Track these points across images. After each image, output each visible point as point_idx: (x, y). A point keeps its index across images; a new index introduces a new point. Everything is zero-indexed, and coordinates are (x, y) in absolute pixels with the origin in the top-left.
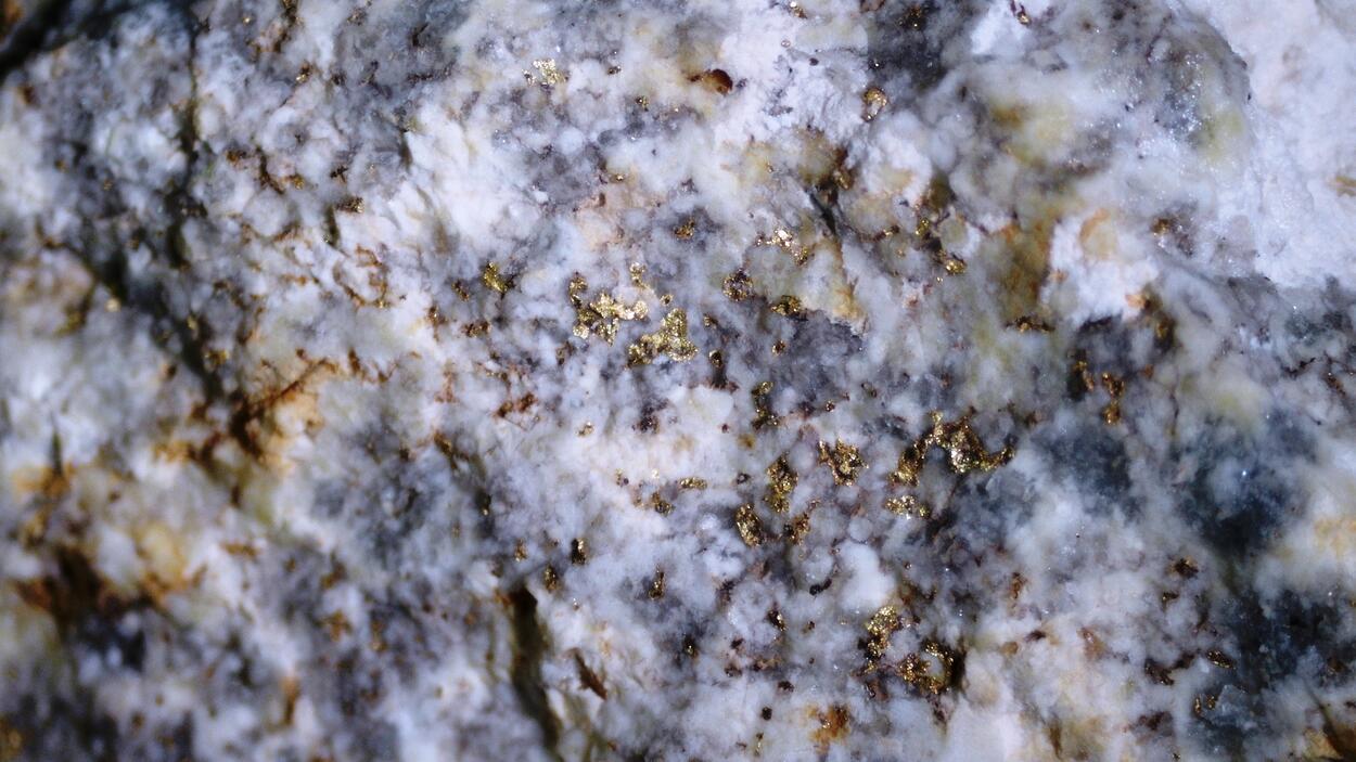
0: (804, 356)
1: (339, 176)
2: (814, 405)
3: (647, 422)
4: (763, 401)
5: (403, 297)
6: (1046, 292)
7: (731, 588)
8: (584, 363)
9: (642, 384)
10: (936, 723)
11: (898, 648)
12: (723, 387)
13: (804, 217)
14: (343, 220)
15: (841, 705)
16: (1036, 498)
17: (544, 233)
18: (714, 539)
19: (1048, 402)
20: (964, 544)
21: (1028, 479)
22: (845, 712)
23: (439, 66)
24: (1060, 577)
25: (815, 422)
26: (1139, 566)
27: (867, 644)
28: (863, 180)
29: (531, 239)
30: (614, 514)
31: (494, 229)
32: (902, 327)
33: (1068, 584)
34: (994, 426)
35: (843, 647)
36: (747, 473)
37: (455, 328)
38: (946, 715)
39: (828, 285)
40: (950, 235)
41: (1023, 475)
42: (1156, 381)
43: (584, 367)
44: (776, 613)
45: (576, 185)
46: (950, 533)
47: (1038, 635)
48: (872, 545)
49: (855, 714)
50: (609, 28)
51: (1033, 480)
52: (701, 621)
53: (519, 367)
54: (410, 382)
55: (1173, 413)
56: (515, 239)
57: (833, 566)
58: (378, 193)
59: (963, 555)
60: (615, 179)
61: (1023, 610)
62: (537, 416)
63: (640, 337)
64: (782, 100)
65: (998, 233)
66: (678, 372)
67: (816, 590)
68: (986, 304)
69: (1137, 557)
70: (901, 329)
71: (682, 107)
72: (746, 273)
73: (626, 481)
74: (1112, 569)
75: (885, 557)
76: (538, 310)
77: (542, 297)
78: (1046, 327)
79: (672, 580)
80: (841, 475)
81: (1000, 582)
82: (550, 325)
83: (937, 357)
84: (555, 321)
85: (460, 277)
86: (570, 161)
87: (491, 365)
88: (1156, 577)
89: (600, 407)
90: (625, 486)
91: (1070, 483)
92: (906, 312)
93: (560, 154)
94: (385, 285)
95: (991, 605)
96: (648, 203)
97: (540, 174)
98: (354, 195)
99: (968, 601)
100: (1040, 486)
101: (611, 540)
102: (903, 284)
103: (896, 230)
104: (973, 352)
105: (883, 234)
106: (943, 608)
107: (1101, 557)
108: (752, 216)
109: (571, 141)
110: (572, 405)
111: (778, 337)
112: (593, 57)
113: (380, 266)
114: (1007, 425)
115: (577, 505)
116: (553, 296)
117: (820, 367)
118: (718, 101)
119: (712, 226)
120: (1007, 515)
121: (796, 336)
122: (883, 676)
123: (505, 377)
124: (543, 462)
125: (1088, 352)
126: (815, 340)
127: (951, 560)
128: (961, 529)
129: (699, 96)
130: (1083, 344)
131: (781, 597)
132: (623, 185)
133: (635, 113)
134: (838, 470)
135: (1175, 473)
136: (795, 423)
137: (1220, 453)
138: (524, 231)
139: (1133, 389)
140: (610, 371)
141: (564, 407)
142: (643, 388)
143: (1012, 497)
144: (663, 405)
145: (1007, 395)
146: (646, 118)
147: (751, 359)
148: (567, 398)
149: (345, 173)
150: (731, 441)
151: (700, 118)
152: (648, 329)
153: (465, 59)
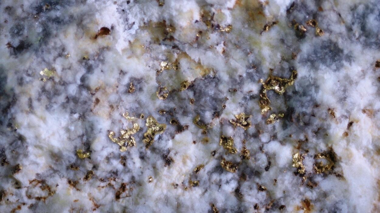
0: (202, 98)
1: (5, 163)
2: (218, 110)
3: (168, 161)
4: (201, 123)
5: (57, 185)
6: (267, 12)
7: (239, 191)
8: (132, 159)
9: (156, 150)
10: (340, 179)
11: (308, 165)
12: (183, 129)
13: (166, 54)
14: (18, 176)
15: (304, 199)
16: (315, 80)
17: (87, 127)
18: (220, 180)
19: (294, 47)
20: (304, 114)
21: (307, 76)
22: (307, 200)
23: (10, 100)
24: (343, 100)
25: (223, 116)
26: (364, 75)
27: (297, 172)
28: (178, 24)
29: (84, 132)
30: (182, 198)
31: (69, 139)
32: (227, 62)
33: (347, 100)
34: (282, 69)
35: (291, 180)
36: (214, 150)
37: (82, 182)
38: (341, 174)
39: (191, 69)
40: (220, 20)
41: (305, 76)
42: (326, 10)
43: (133, 160)
44: (260, 187)
45: (85, 102)
46: (296, 114)
47: (351, 124)
48: (273, 140)
49: (310, 198)
50: (55, 43)
51: (310, 75)
52: (238, 210)
53: (112, 178)
54: (81, 211)
55: (338, 16)
56: (79, 136)
57: (266, 156)
58: (23, 158)
59: (307, 117)
60: (97, 90)
61: (340, 120)
62: (130, 189)
63: (143, 135)
64: (129, 21)
65: (235, 6)
66: (165, 137)
67: (267, 169)
68: (247, 33)
69: (361, 73)
70: (227, 63)
71: (99, 49)
72: (161, 87)
73: (177, 185)
74: (357, 83)
75: (281, 140)
76: (105, 153)
77: (103, 148)
78: (274, 23)
79: (217, 204)
80: (245, 126)
81: (326, 116)
82: (112, 156)
83: (246, 63)
84: (113, 153)
85: (71, 163)
86: (77, 96)
87: (102, 184)
88: (372, 75)
89: (149, 169)
90: (178, 187)
91: (322, 67)
92: (224, 57)
93: (73, 96)
94: (48, 187)
95: (329, 126)
96: (113, 90)
97: (71, 108)
98: (14, 165)
99: (320, 131)
100: (313, 75)
101: (187, 207)
102: (216, 48)
103: (200, 32)
104: (256, 51)
105: (197, 37)
106: (313, 140)
107: (351, 82)
108: (149, 67)
109: (73, 90)
110: (139, 176)
111: (189, 99)
112: (57, 57)
113: (42, 182)
114: (286, 65)
115: (167, 206)
116: (107, 145)
117: (211, 96)
118: (110, 38)
119: (139, 80)
120: (310, 93)
121: (195, 94)
122: (310, 179)
123: (110, 184)
124: (146, 201)
125: (295, 20)
126: (202, 89)
127: (304, 122)
128: (299, 110)
129: (102, 41)
130: (292, 18)
131: (257, 180)
132: (101, 89)
133: (86, 64)
134: (242, 125)
135: (354, 35)
136: (216, 122)
137: (364, 16)
138: (80, 132)
139: (320, 19)
140: (142, 155)
141: (137, 178)
142: (158, 151)
143: (308, 86)
144: (169, 151)
145: (279, 56)
146: (91, 62)
147: (185, 113)
148: (135, 175)
149: (6, 160)
150: (200, 145)
151: (108, 48)
152: (144, 131)
153: (17, 90)
